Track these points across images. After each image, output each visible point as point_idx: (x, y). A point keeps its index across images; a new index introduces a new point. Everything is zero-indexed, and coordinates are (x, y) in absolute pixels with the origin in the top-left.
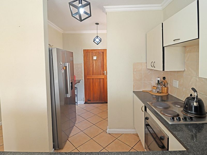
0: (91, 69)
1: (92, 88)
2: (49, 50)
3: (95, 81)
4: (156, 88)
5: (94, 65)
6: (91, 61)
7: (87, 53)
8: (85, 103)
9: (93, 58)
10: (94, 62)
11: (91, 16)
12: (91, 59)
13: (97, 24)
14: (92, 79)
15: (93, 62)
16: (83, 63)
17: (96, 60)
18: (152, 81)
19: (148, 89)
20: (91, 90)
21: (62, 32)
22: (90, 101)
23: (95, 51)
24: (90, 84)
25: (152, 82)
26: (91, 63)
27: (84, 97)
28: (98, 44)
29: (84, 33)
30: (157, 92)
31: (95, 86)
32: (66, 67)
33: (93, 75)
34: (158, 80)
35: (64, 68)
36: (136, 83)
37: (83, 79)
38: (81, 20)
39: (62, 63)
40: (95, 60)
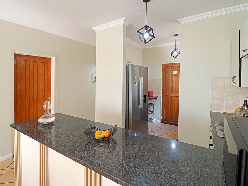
0: (170, 85)
1: (170, 107)
2: (126, 66)
3: (174, 99)
4: (240, 109)
5: (174, 81)
6: (171, 76)
7: (167, 68)
8: (161, 122)
9: (172, 73)
10: (174, 78)
11: (154, 37)
12: (170, 73)
13: (176, 35)
14: (170, 97)
15: (172, 78)
16: (162, 78)
17: (177, 75)
18: (239, 101)
19: (233, 111)
20: (169, 109)
21: (143, 48)
22: (167, 121)
23: (175, 65)
24: (168, 102)
25: (238, 103)
26: (171, 77)
27: (161, 116)
28: (176, 58)
29: (164, 46)
30: (242, 115)
31: (173, 104)
32: (139, 81)
33: (172, 92)
34: (245, 101)
35: (138, 81)
36: (214, 102)
37: (161, 95)
38: (146, 43)
39: (135, 77)
40: (175, 75)
